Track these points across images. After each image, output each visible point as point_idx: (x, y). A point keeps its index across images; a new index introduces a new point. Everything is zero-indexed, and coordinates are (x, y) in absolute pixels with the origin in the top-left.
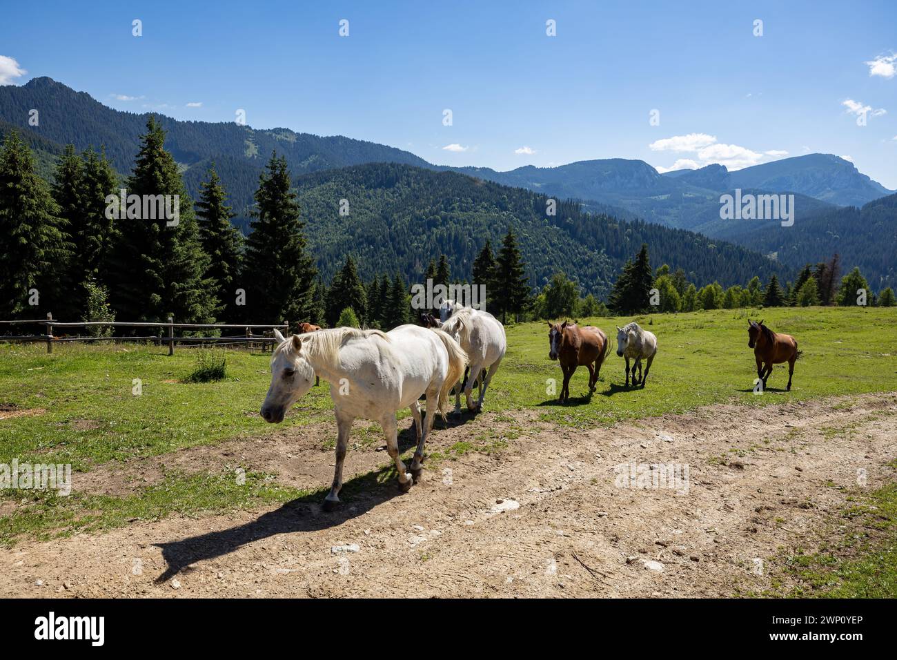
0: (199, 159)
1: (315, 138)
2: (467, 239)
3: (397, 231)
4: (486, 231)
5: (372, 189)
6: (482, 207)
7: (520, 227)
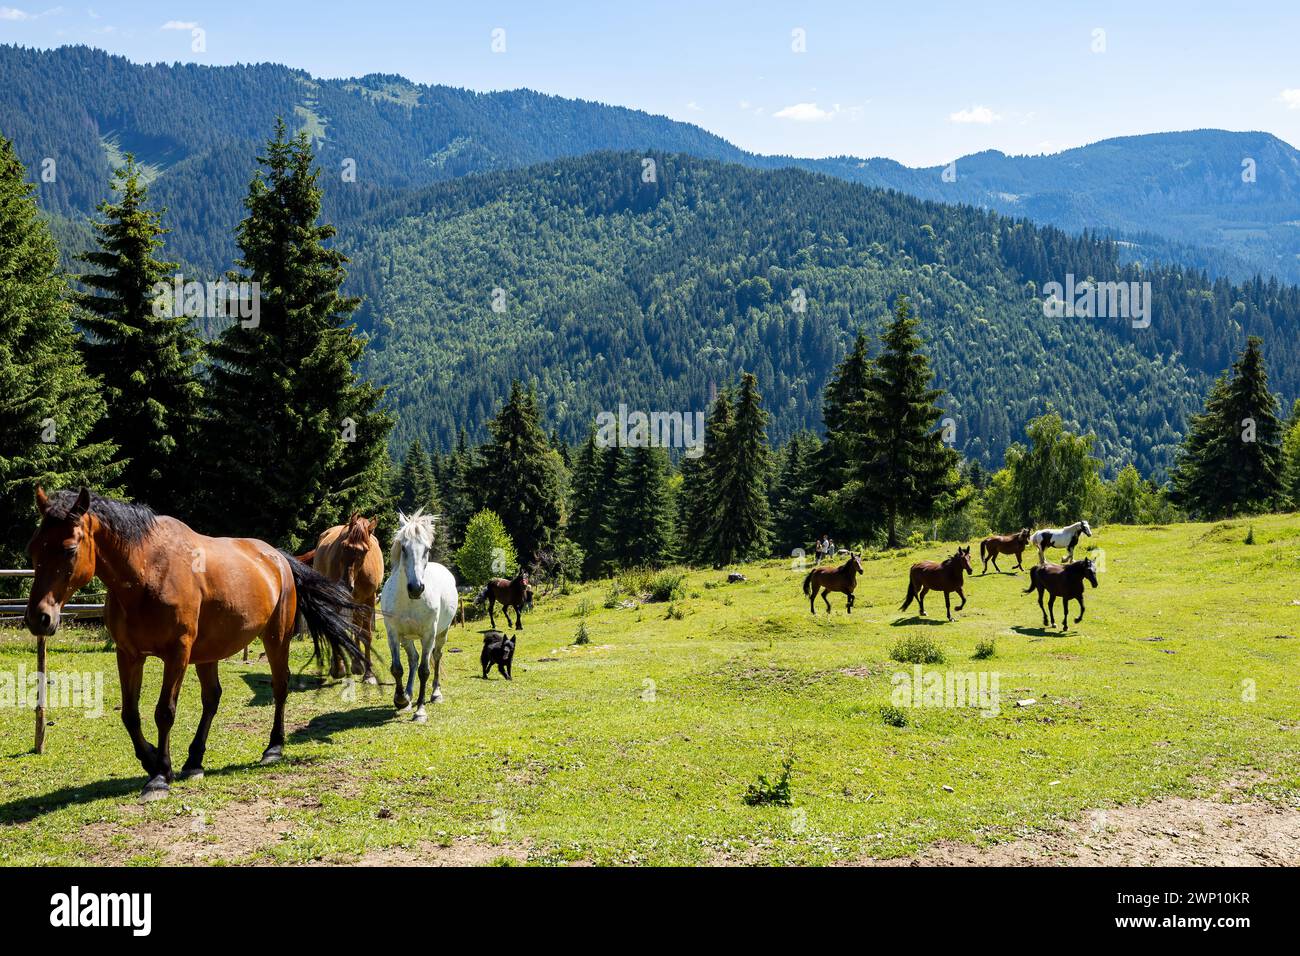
0: (183, 153)
1: (464, 95)
2: (837, 333)
3: (662, 318)
4: (882, 313)
5: (601, 219)
6: (872, 254)
7: (967, 302)
